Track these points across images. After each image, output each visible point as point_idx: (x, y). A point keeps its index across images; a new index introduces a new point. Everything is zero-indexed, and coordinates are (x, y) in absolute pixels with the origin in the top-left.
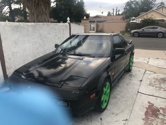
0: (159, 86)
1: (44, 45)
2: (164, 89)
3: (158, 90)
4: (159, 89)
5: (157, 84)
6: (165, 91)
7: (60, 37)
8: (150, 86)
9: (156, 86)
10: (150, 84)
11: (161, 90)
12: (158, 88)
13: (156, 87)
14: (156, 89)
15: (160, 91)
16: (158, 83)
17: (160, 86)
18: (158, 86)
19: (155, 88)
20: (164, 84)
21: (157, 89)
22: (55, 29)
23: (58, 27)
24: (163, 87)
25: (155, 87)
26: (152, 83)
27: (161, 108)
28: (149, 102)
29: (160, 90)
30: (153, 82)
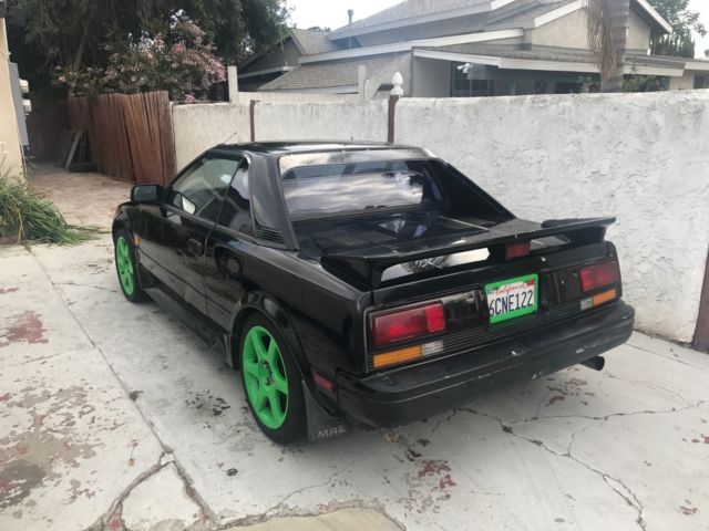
0: (38, 405)
1: (501, 186)
2: (10, 406)
3: (33, 385)
4: (32, 393)
5: (52, 411)
6: (6, 397)
7: (605, 169)
8: (75, 388)
9: (52, 400)
10: (80, 394)
11: (22, 391)
12: (38, 392)
13: (49, 397)
14: (43, 385)
15: (23, 385)
16: (48, 423)
17: (32, 413)
18: (42, 408)
19: (49, 390)
20: (19, 431)
21: (42, 389)
22: (579, 128)
23: (601, 117)
24: (15, 409)
25: (54, 391)
26: (79, 408)
27: (7, 344)
28: (46, 341)
29: (29, 389)
30: (75, 412)
